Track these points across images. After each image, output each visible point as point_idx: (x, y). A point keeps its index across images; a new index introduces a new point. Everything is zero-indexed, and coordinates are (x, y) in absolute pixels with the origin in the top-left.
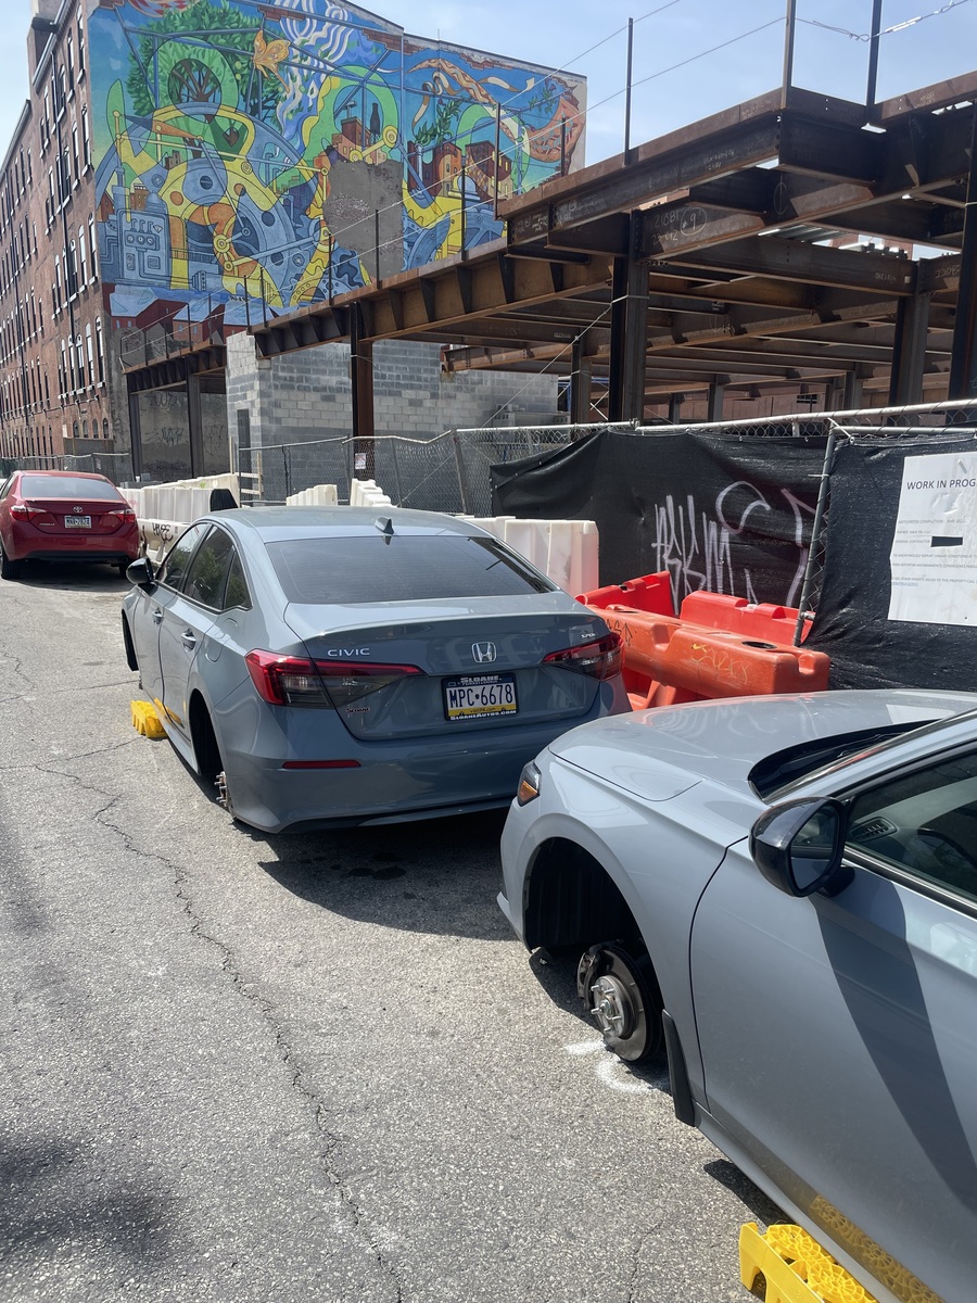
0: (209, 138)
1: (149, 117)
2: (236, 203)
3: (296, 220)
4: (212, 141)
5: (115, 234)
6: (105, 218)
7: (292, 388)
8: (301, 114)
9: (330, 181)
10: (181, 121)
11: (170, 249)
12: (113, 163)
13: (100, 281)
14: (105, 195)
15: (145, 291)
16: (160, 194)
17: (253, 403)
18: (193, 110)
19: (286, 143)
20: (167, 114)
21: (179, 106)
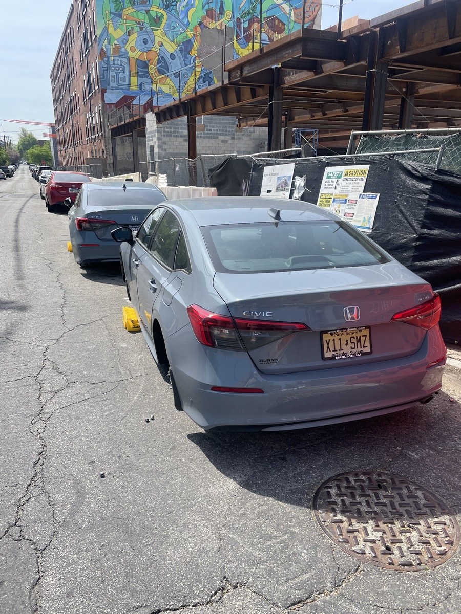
0: (147, 21)
1: (121, 12)
2: (158, 50)
3: (185, 57)
4: (148, 22)
5: (106, 66)
6: (102, 60)
7: (171, 136)
8: (188, 7)
9: (201, 38)
10: (135, 13)
11: (130, 72)
12: (105, 34)
13: (100, 87)
14: (102, 49)
15: (120, 92)
16: (125, 47)
17: (155, 142)
18: (140, 8)
19: (181, 21)
20: (129, 11)
21: (134, 7)
